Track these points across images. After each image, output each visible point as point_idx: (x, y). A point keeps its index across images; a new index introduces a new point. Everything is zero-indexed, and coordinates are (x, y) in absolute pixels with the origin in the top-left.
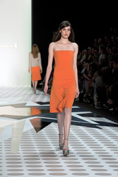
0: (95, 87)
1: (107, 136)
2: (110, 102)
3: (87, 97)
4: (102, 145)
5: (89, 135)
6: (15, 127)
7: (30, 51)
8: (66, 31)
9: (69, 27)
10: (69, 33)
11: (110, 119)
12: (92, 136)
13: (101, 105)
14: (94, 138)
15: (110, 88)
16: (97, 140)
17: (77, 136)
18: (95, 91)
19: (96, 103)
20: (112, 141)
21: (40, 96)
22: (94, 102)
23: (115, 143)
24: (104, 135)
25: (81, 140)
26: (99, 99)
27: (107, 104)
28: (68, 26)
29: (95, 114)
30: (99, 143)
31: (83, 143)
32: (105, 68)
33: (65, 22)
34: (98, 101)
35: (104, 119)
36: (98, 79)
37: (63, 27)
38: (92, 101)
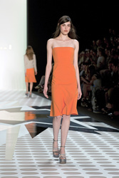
0: (93, 91)
1: (106, 142)
2: (109, 106)
3: (85, 101)
4: (101, 151)
5: (87, 140)
6: (10, 132)
7: (25, 53)
8: (66, 27)
9: (69, 23)
10: (69, 29)
11: (108, 124)
12: (90, 142)
13: (99, 110)
14: (92, 144)
15: (109, 92)
16: (95, 146)
17: (74, 142)
18: (93, 94)
19: (94, 108)
20: (111, 146)
21: (36, 100)
22: (92, 106)
23: (115, 149)
24: (103, 140)
25: (78, 146)
26: (97, 103)
27: (106, 109)
28: (68, 21)
29: (93, 119)
30: (98, 149)
31: (81, 149)
32: (104, 71)
33: (64, 17)
34: (96, 105)
35: (103, 124)
36: (97, 82)
37: (63, 22)
38: (90, 106)
